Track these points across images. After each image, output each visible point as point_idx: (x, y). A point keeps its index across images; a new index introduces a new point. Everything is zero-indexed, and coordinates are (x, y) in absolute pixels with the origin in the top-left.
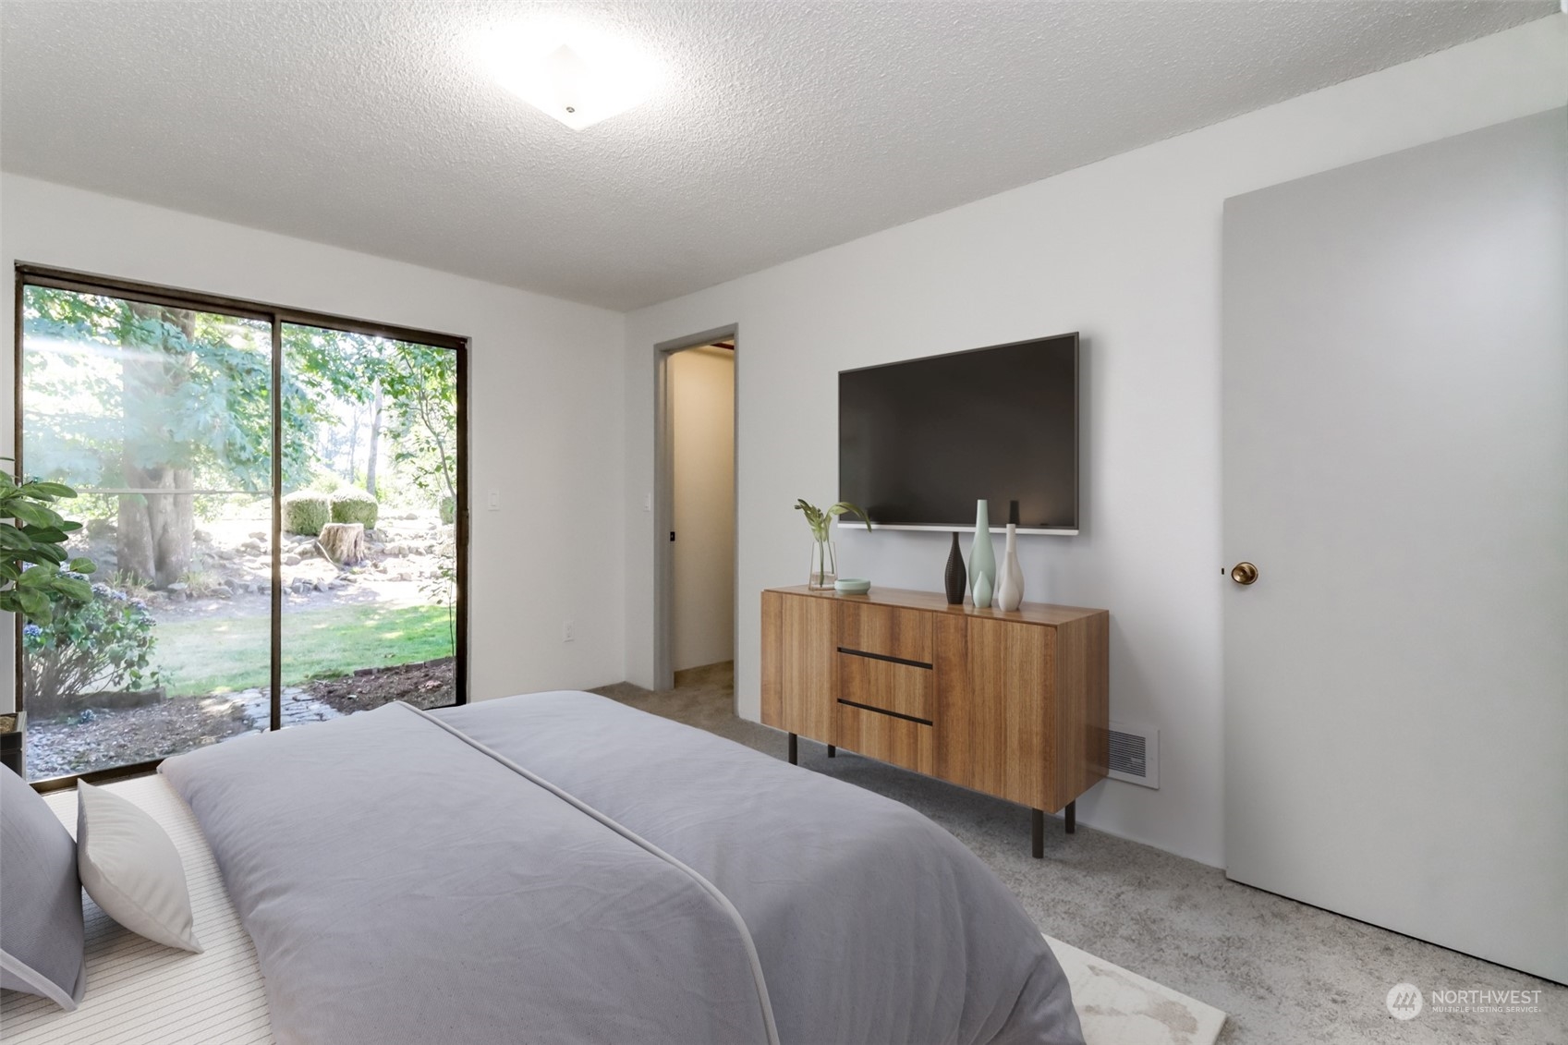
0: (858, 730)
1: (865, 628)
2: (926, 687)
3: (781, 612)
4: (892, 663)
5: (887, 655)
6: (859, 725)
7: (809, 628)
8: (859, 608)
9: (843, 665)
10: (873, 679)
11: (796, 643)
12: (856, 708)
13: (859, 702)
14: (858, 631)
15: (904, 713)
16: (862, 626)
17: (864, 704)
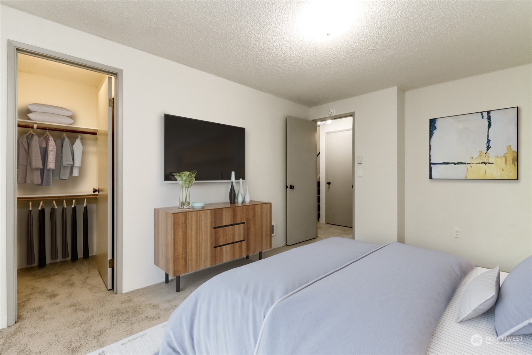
0: (222, 254)
1: (224, 217)
2: (244, 230)
3: (186, 221)
4: (234, 226)
5: (232, 224)
6: (222, 252)
7: (201, 223)
8: (222, 210)
9: (216, 233)
10: (227, 234)
11: (194, 232)
12: (221, 247)
13: (222, 244)
14: (222, 218)
15: (237, 241)
16: (224, 216)
17: (224, 244)
